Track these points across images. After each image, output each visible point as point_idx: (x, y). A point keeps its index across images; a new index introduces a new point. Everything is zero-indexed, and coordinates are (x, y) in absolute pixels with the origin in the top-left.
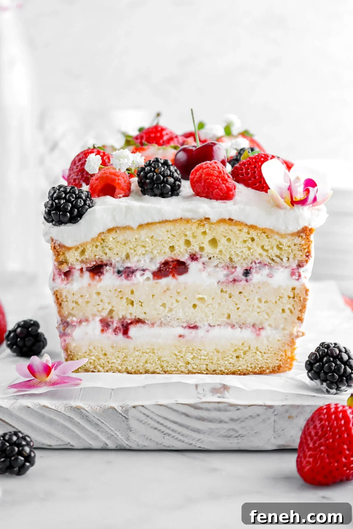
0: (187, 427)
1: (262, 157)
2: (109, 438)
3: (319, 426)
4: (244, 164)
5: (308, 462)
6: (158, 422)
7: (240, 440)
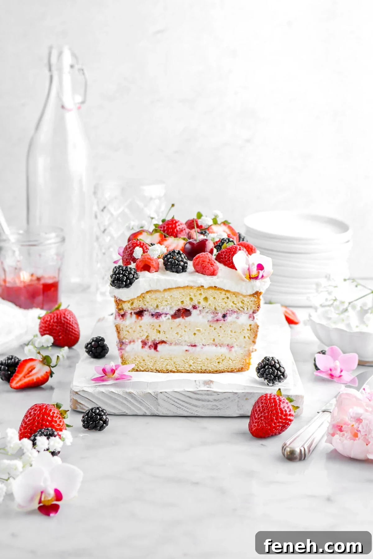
0: (190, 404)
1: (234, 248)
2: (147, 410)
3: (261, 406)
4: (224, 252)
5: (255, 426)
6: (174, 401)
7: (219, 411)
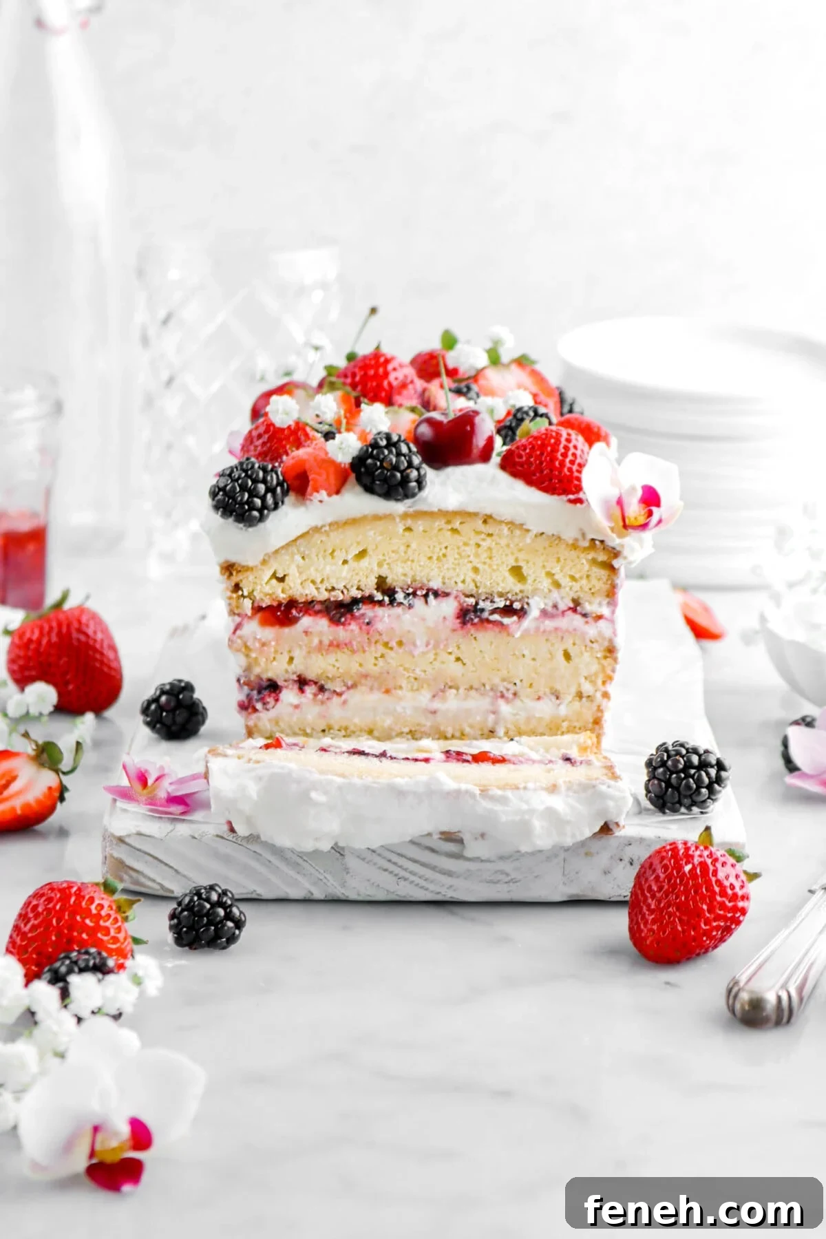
0: (434, 868)
3: (662, 876)
4: (525, 447)
5: (651, 930)
6: (390, 861)
7: (513, 886)
